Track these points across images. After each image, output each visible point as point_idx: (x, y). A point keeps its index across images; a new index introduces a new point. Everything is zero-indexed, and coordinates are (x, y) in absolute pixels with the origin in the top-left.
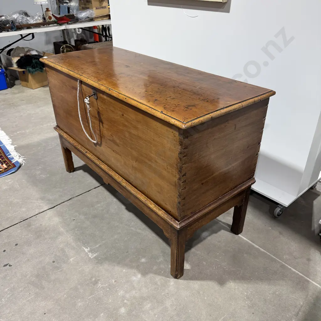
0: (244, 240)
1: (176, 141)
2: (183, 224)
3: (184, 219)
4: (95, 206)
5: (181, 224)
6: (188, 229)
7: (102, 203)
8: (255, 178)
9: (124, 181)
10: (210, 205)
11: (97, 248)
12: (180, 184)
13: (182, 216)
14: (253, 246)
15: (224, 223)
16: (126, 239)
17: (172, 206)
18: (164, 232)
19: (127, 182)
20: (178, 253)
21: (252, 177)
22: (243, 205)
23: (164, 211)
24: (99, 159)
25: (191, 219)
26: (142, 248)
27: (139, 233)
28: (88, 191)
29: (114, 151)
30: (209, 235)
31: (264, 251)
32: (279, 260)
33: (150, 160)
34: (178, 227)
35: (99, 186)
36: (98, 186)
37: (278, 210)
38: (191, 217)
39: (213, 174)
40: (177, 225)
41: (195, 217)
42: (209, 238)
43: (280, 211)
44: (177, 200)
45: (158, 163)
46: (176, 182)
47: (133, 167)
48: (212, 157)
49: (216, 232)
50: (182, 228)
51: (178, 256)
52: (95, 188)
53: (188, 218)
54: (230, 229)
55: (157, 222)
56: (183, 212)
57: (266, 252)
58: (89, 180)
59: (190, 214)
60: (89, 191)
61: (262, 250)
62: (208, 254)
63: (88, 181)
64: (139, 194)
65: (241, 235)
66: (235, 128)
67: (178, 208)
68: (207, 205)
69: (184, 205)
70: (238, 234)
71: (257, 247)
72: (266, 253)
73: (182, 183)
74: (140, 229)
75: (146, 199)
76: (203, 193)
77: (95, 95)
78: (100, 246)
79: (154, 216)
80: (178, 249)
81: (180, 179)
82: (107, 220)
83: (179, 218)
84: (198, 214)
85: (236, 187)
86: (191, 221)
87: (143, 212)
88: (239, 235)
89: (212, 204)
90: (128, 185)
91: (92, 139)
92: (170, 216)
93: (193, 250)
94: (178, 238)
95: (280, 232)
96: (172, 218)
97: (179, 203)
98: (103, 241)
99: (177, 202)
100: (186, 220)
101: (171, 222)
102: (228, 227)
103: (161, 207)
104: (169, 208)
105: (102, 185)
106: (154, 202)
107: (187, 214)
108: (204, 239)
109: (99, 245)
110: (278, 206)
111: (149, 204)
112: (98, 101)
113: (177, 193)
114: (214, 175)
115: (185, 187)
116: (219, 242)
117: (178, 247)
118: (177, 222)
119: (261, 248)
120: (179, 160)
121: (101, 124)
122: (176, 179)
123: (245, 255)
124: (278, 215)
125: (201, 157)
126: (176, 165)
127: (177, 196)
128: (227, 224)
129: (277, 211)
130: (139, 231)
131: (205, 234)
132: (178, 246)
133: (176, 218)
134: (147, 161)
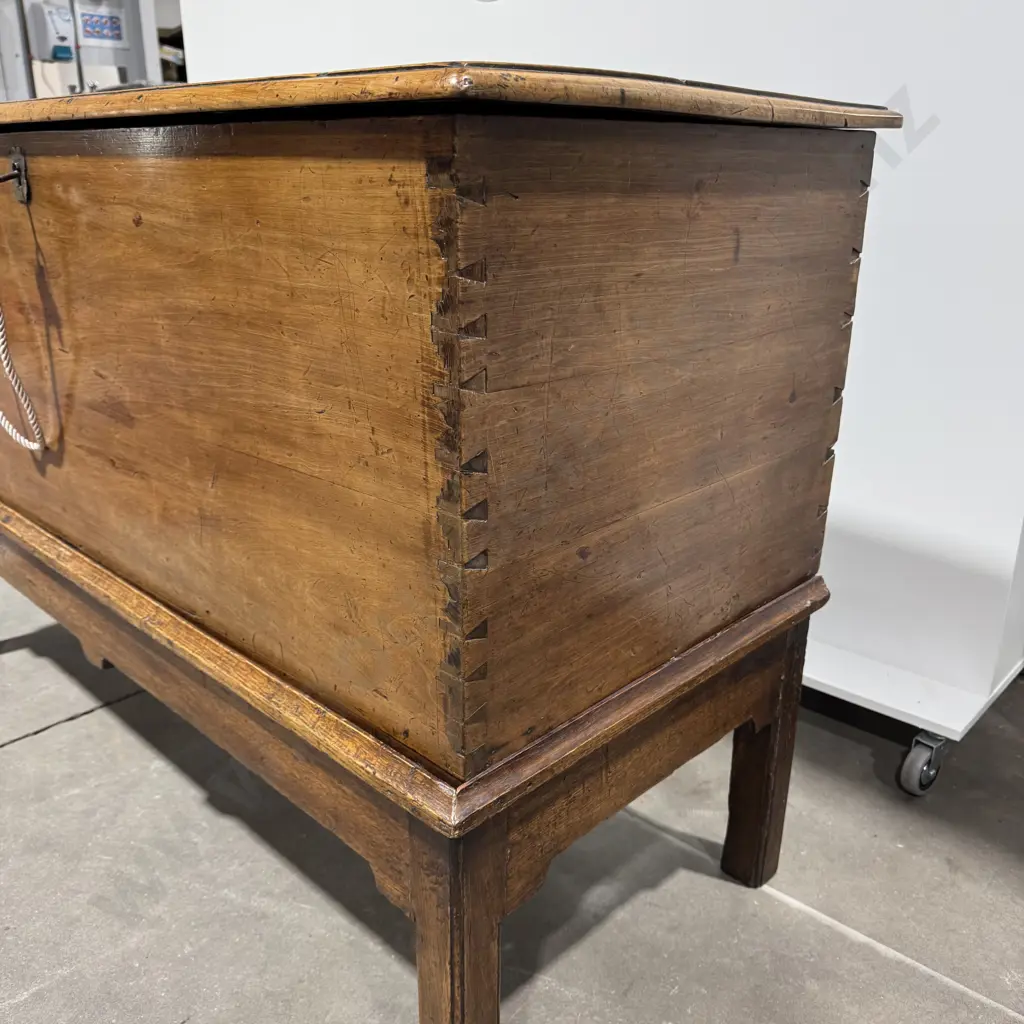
0: (789, 909)
1: (417, 236)
2: (481, 800)
3: (489, 770)
4: (57, 798)
5: (467, 799)
6: (514, 836)
7: (92, 782)
8: (827, 581)
9: (166, 615)
10: (627, 698)
11: (17, 1006)
12: (451, 532)
13: (473, 748)
14: (843, 937)
15: (683, 837)
16: (188, 949)
17: (416, 693)
18: (378, 875)
19: (179, 619)
20: (457, 993)
21: (813, 575)
22: (776, 722)
23: (370, 738)
24: (60, 538)
25: (529, 771)
26: (268, 995)
27: (264, 916)
28: (31, 731)
29: (113, 463)
30: (622, 900)
31: (900, 956)
32: (984, 999)
33: (281, 440)
34: (454, 818)
35: (92, 711)
36: (88, 709)
37: (918, 760)
38: (525, 758)
39: (633, 507)
40: (447, 809)
41: (554, 755)
42: (621, 915)
43: (929, 763)
44: (437, 647)
45: (320, 435)
46: (427, 523)
47: (203, 518)
48: (632, 391)
49: (651, 881)
50: (476, 823)
51: (458, 1013)
52: (72, 719)
53: (512, 766)
54: (719, 863)
55: (336, 818)
56: (474, 719)
57: (909, 960)
58: (47, 688)
59: (523, 741)
60: (36, 733)
61: (891, 953)
62: (625, 994)
63: (44, 692)
64: (236, 667)
65: (771, 886)
66: (737, 250)
67: (451, 697)
68: (612, 693)
69: (481, 674)
70: (761, 885)
71: (861, 938)
72: (914, 969)
73: (466, 516)
74: (269, 894)
75: (271, 691)
76: (590, 616)
77: (17, 176)
78: (38, 996)
79: (319, 784)
80: (457, 971)
81: (449, 495)
82: (100, 860)
83: (456, 762)
84: (567, 744)
85: (746, 612)
86: (530, 783)
87: (263, 776)
88: (765, 888)
89: (639, 691)
90: (183, 632)
91: (27, 437)
92: (403, 759)
93: (545, 982)
94: (455, 900)
95: (949, 862)
96: (414, 772)
97: (454, 659)
98: (61, 965)
99: (439, 657)
100: (497, 774)
101: (410, 796)
102: (706, 856)
103: (353, 720)
104: (396, 711)
105: (107, 704)
106: (314, 696)
107: (503, 739)
108: (599, 919)
109: (34, 989)
110: (918, 742)
111: (287, 714)
112: (34, 206)
113: (440, 595)
114: (642, 514)
115: (485, 553)
116: (672, 929)
117: (457, 959)
118: (445, 788)
119: (881, 941)
120: (439, 365)
121: (53, 331)
122: (425, 506)
123: (812, 986)
124: (923, 786)
125: (569, 371)
126: (426, 403)
127: (441, 616)
128: (700, 840)
129: (913, 763)
130: (259, 903)
131: (597, 895)
132: (457, 951)
133: (442, 764)
134: (267, 451)
